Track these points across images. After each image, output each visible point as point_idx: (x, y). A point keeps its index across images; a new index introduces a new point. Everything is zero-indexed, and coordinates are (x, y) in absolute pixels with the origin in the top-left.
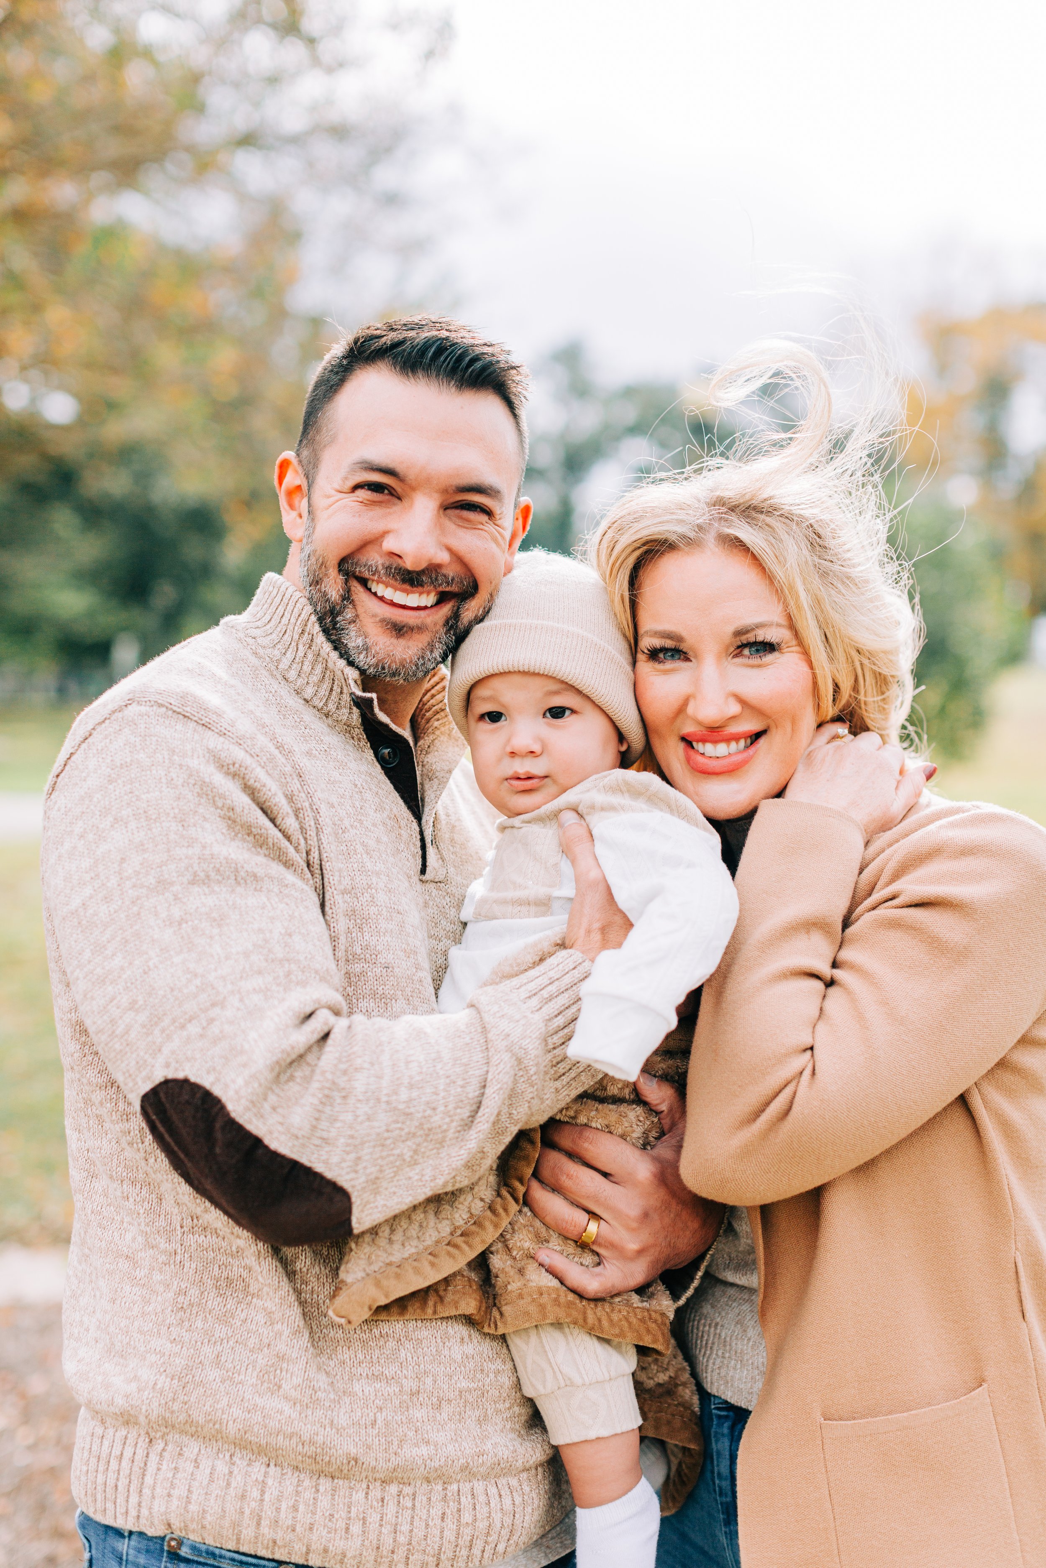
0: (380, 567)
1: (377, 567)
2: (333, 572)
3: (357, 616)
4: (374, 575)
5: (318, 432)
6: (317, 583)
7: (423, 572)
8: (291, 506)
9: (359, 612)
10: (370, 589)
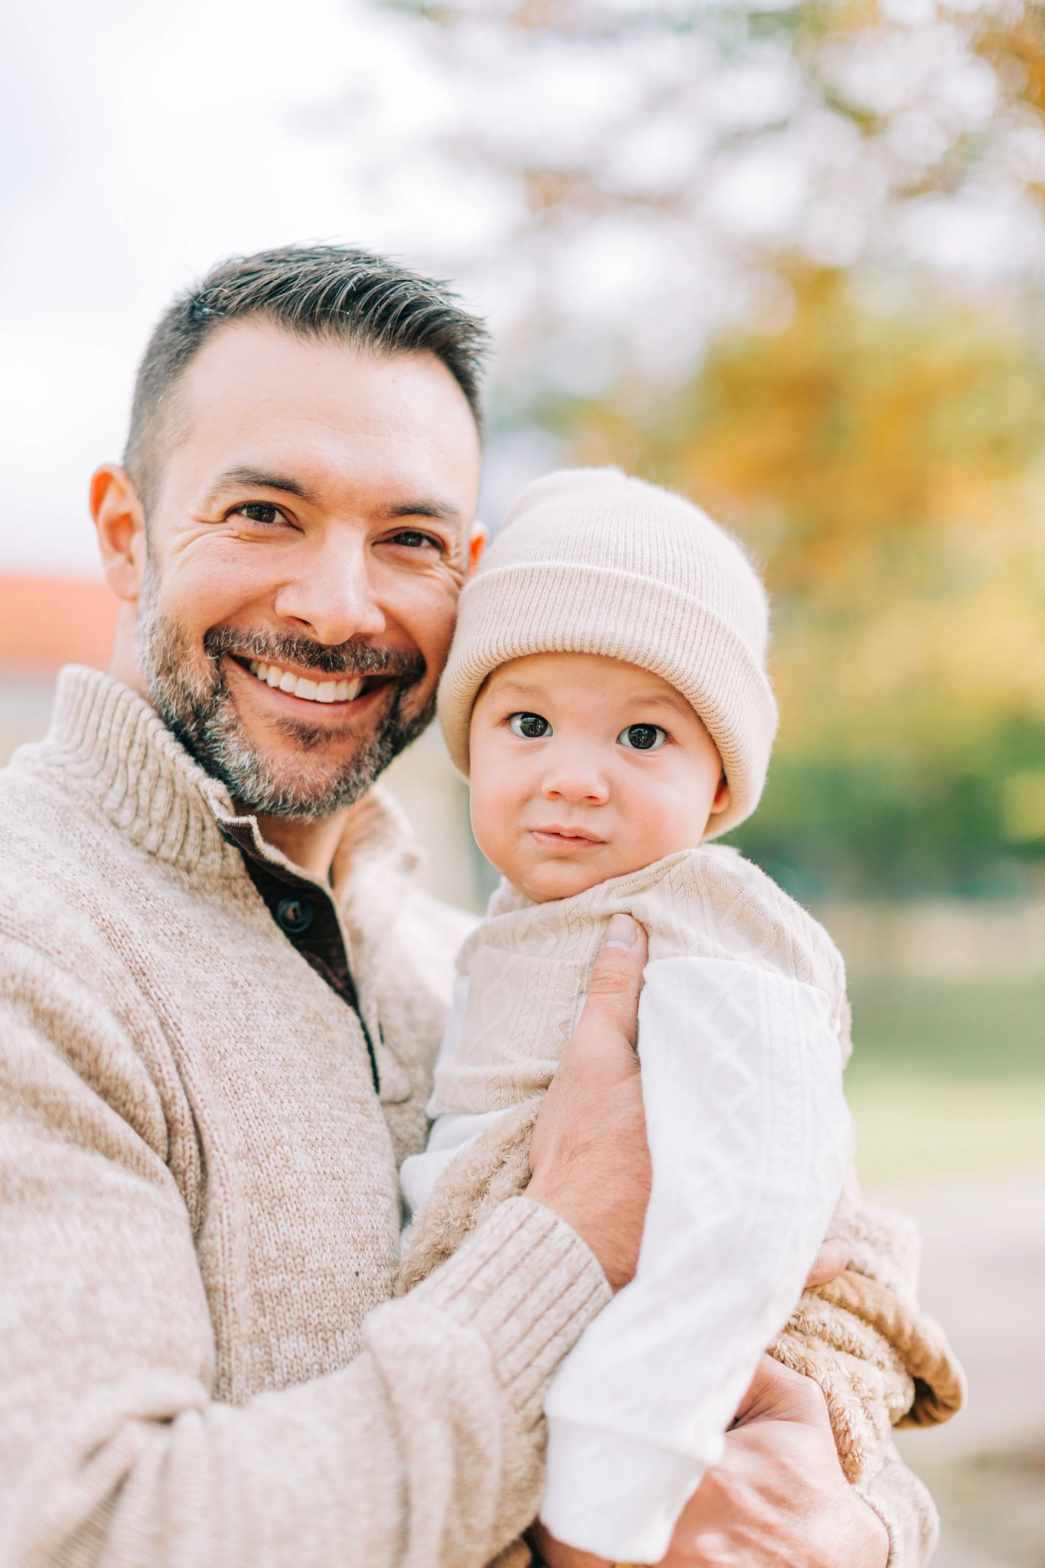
0: (273, 642)
1: (268, 641)
2: (195, 651)
3: (239, 718)
4: (263, 653)
5: (160, 426)
6: (170, 670)
7: (342, 647)
8: (117, 546)
9: (242, 712)
10: (255, 675)
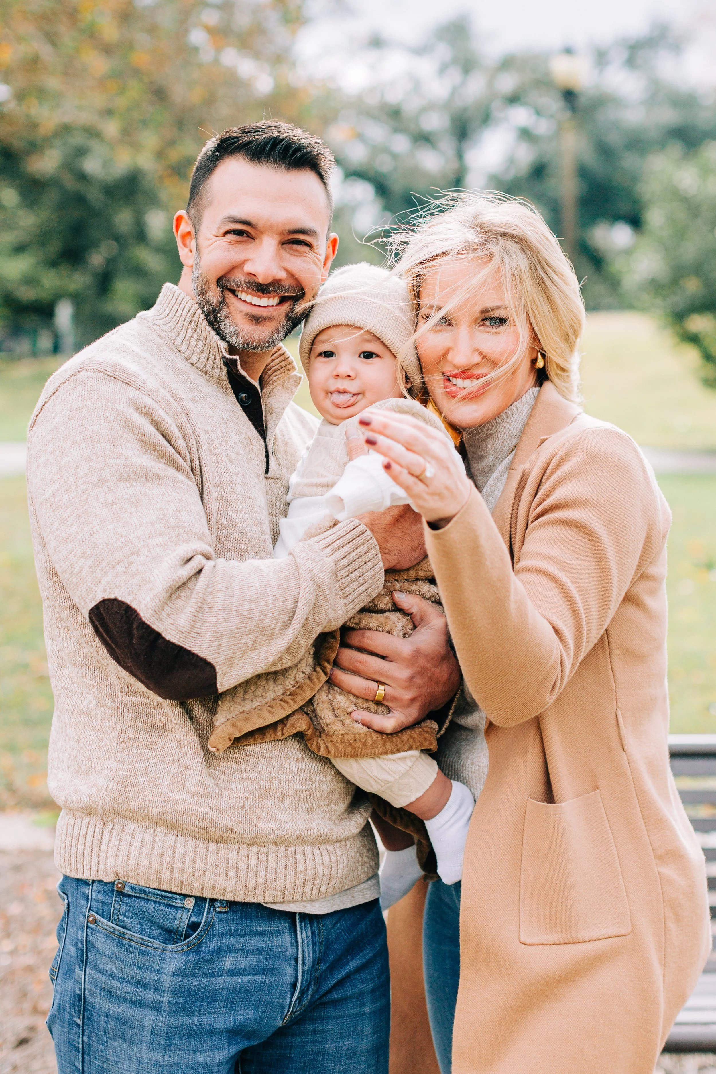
0: (243, 282)
1: (241, 282)
2: (213, 286)
3: (230, 313)
4: (239, 287)
5: (201, 198)
6: (204, 293)
7: (270, 284)
8: (185, 245)
9: (231, 311)
10: (237, 296)
